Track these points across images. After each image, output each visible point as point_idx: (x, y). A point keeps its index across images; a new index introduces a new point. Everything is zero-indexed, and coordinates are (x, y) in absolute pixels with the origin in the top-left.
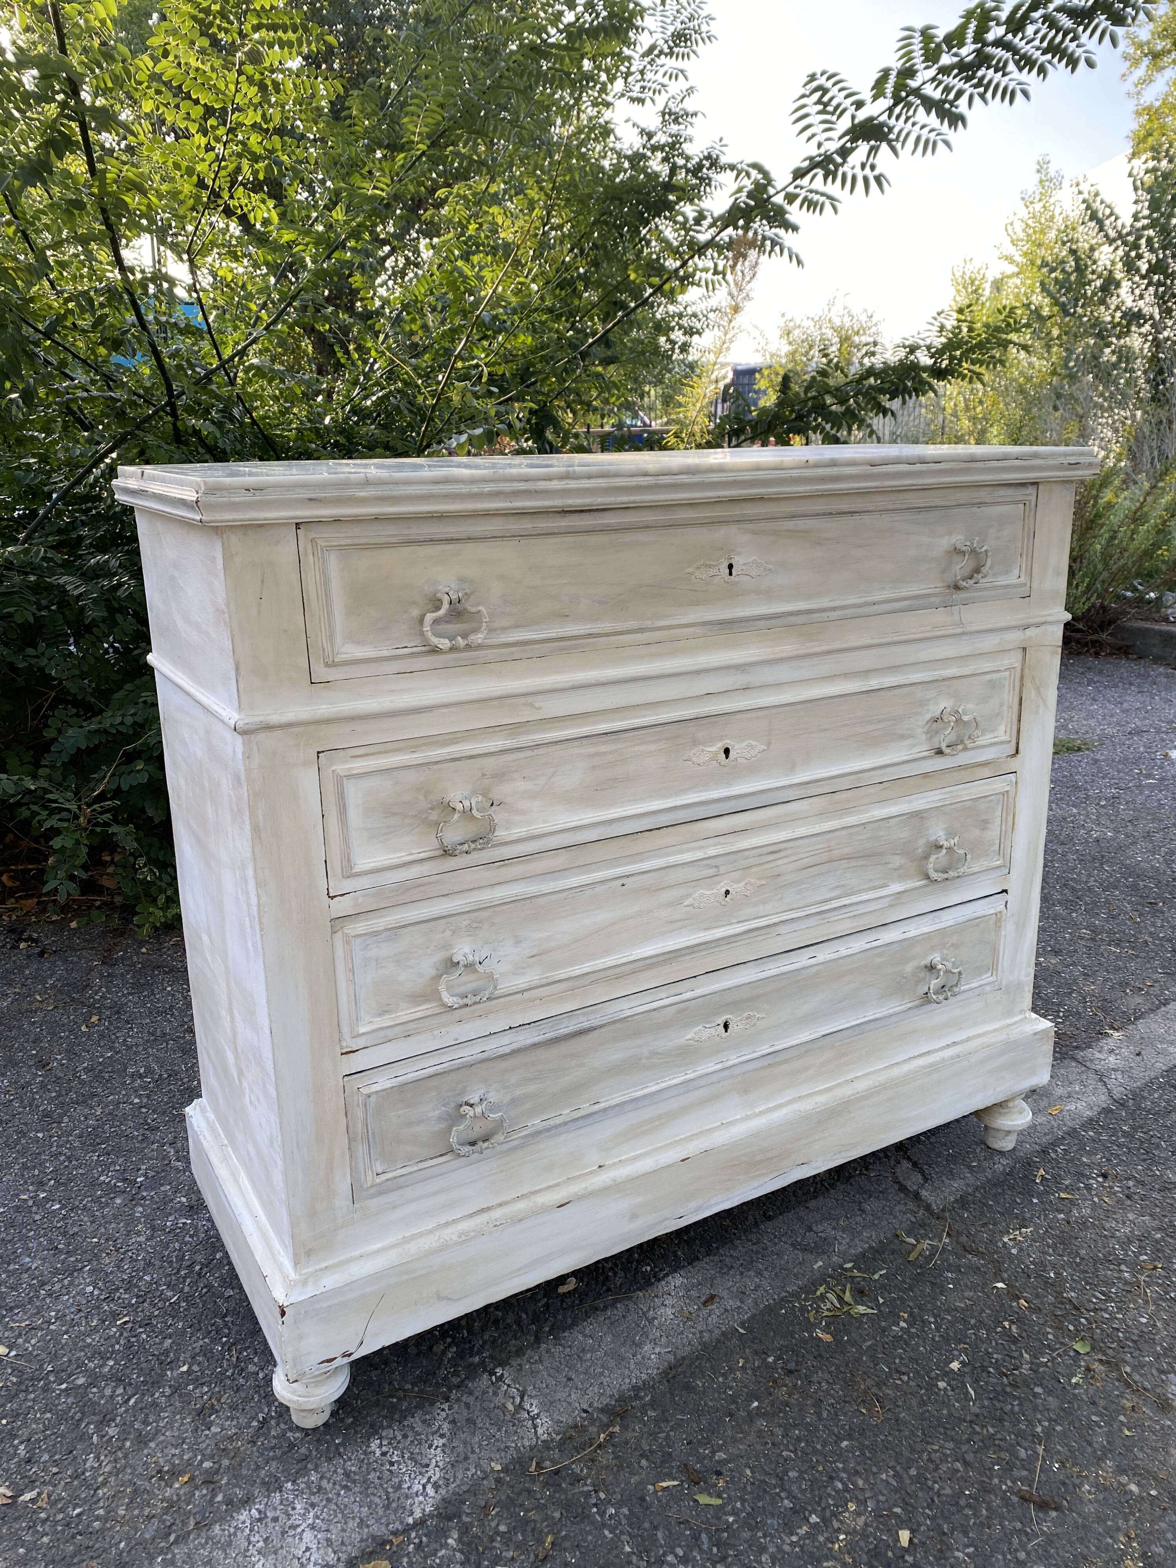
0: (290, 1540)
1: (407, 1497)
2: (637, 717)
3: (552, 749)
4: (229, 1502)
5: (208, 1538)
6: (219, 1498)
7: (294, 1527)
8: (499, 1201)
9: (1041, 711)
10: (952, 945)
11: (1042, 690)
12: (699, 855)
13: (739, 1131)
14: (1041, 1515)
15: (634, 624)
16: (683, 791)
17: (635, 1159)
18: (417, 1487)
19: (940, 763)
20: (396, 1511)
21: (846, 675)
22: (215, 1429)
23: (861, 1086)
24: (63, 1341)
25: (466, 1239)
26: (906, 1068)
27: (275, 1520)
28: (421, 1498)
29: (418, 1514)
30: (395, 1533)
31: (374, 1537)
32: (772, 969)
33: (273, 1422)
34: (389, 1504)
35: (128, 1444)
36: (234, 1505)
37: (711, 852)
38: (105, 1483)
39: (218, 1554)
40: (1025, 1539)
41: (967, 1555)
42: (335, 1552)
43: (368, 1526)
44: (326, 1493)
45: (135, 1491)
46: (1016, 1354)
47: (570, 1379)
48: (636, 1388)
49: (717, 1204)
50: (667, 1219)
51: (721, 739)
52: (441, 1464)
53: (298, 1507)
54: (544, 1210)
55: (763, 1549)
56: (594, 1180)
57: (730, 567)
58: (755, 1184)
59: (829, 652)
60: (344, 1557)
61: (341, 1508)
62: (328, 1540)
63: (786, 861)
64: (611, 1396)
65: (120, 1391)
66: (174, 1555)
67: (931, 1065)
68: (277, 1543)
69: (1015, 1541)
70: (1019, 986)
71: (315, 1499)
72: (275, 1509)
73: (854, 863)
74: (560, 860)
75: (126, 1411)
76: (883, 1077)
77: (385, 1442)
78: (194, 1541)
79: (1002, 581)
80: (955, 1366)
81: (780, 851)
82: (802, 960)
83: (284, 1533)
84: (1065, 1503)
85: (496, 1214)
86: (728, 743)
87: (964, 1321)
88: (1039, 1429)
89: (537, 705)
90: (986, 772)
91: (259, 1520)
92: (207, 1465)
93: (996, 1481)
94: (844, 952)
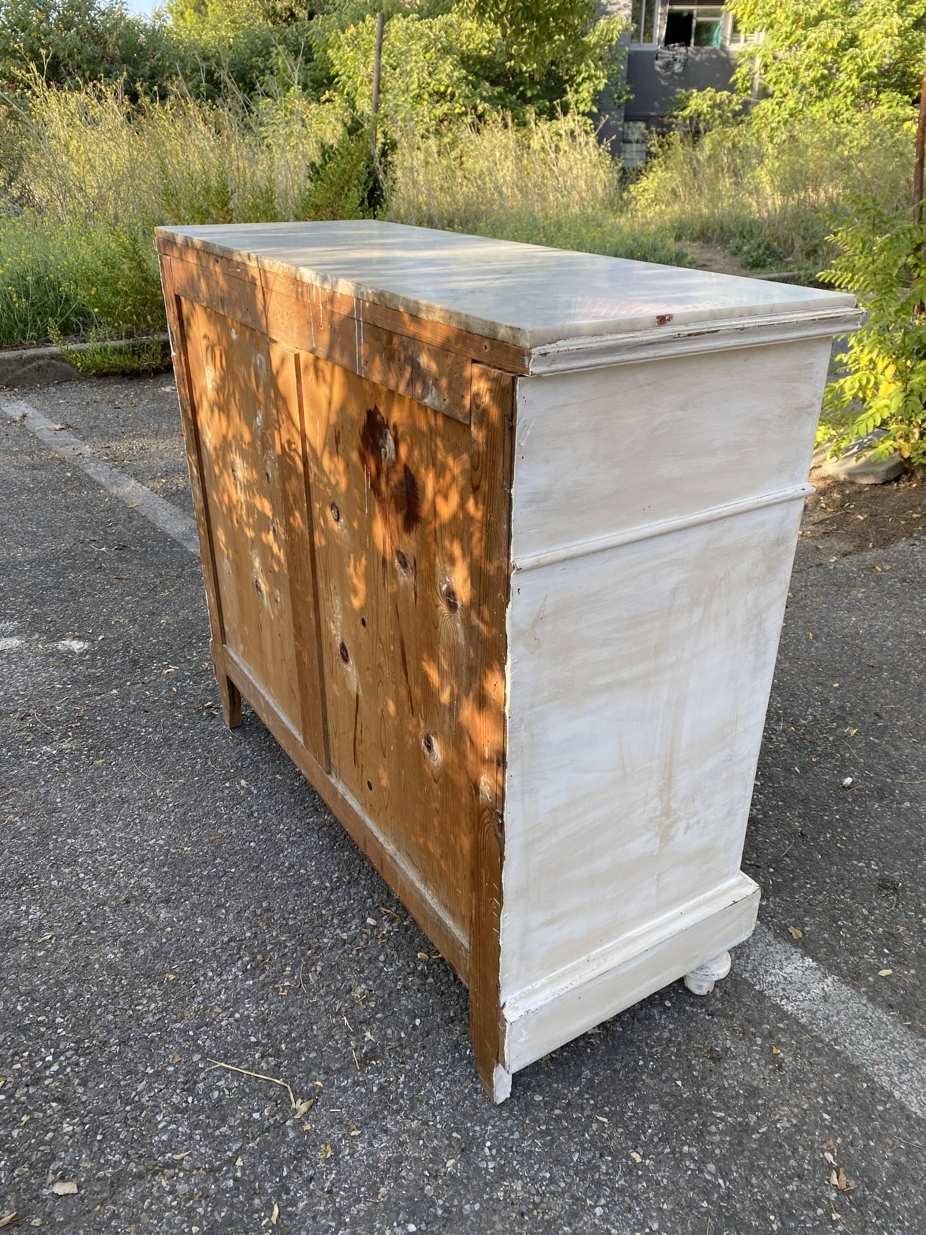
4: (781, 1020)
5: (811, 1024)
6: (781, 1025)
7: (785, 979)
22: (729, 1044)
24: (670, 1207)
27: (784, 989)
30: (769, 929)
31: (776, 937)
33: (711, 1009)
35: (760, 1102)
38: (797, 1106)
39: (819, 1015)
45: (798, 1080)
53: (770, 979)
60: (793, 950)
61: (763, 956)
62: (786, 959)
65: (713, 1128)
66: (831, 1039)
68: (798, 985)
71: (762, 971)
75: (730, 1116)
78: (817, 1032)
83: (790, 983)
91: (788, 998)
92: (759, 1041)
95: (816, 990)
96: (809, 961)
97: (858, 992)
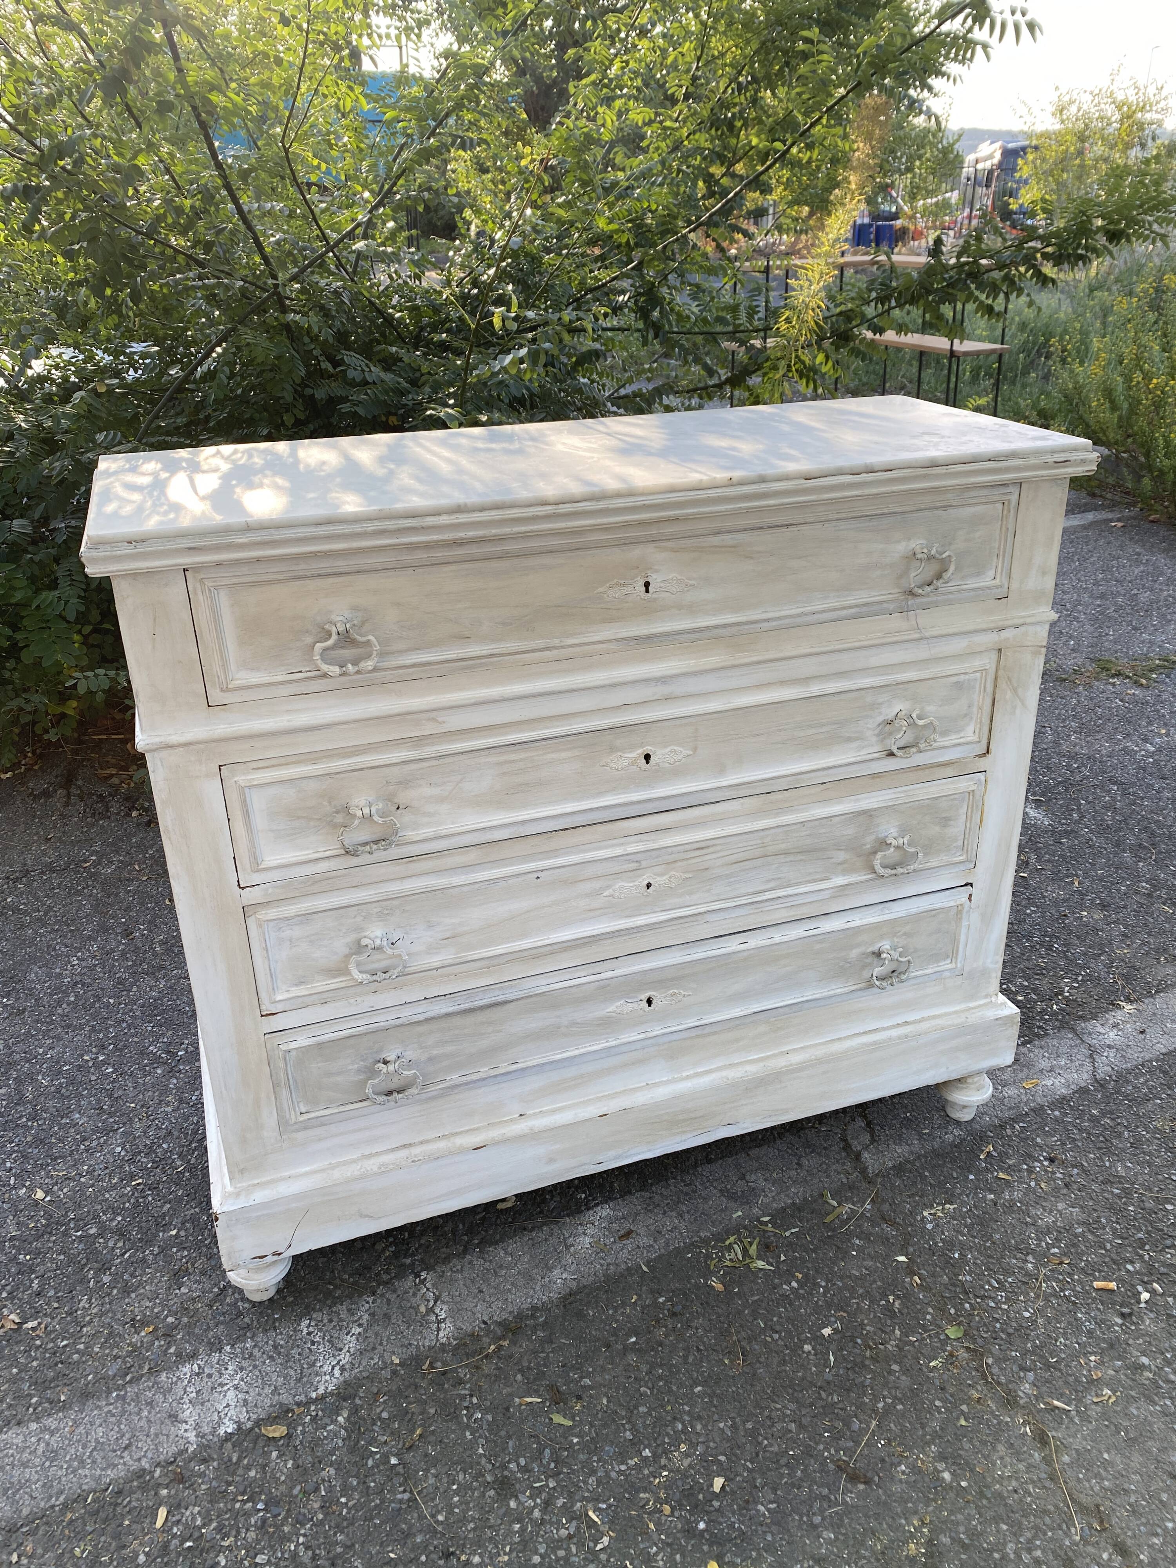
0: (216, 1395)
1: (317, 1375)
2: (548, 728)
3: (457, 758)
4: (179, 1355)
5: (156, 1383)
6: (172, 1350)
7: (222, 1385)
8: (421, 1139)
9: (1018, 711)
10: (905, 934)
11: (1020, 691)
12: (619, 851)
13: (662, 1093)
14: (849, 1486)
15: (540, 643)
16: (600, 794)
17: (554, 1111)
18: (327, 1368)
19: (891, 764)
20: (304, 1385)
21: (783, 683)
22: (184, 1290)
23: (796, 1059)
24: (88, 1194)
25: (384, 1171)
26: (848, 1044)
27: (210, 1376)
28: (328, 1377)
29: (321, 1391)
30: (299, 1404)
31: (281, 1405)
32: (699, 953)
33: (230, 1291)
34: (302, 1378)
35: (115, 1291)
36: (183, 1358)
37: (631, 849)
38: (91, 1322)
39: (160, 1398)
40: (825, 1505)
41: (769, 1510)
42: (247, 1412)
43: (279, 1394)
44: (255, 1360)
45: (110, 1334)
46: (888, 1329)
47: (481, 1291)
48: (534, 1308)
49: (635, 1155)
50: (584, 1164)
51: (642, 745)
52: (352, 1350)
53: (230, 1368)
54: (462, 1150)
55: (593, 1472)
56: (514, 1127)
57: (647, 585)
58: (678, 1138)
59: (759, 662)
60: (253, 1417)
61: (263, 1376)
62: (245, 1400)
63: (714, 856)
64: (510, 1313)
65: (120, 1244)
66: (126, 1393)
67: (875, 1043)
68: (206, 1396)
69: (817, 1505)
70: (985, 973)
71: (245, 1364)
72: (212, 1367)
73: (791, 858)
74: (472, 856)
75: (121, 1263)
76: (820, 1052)
77: (313, 1324)
78: (145, 1383)
79: (973, 583)
80: (827, 1331)
81: (708, 847)
82: (733, 945)
83: (213, 1388)
84: (876, 1479)
85: (416, 1151)
86: (648, 749)
87: (852, 1290)
88: (881, 1405)
89: (440, 719)
90: (949, 772)
91: (198, 1374)
92: (170, 1320)
93: (821, 1447)
94: (777, 939)
95: (188, 1412)
96: (229, 1427)
97: (158, 1465)
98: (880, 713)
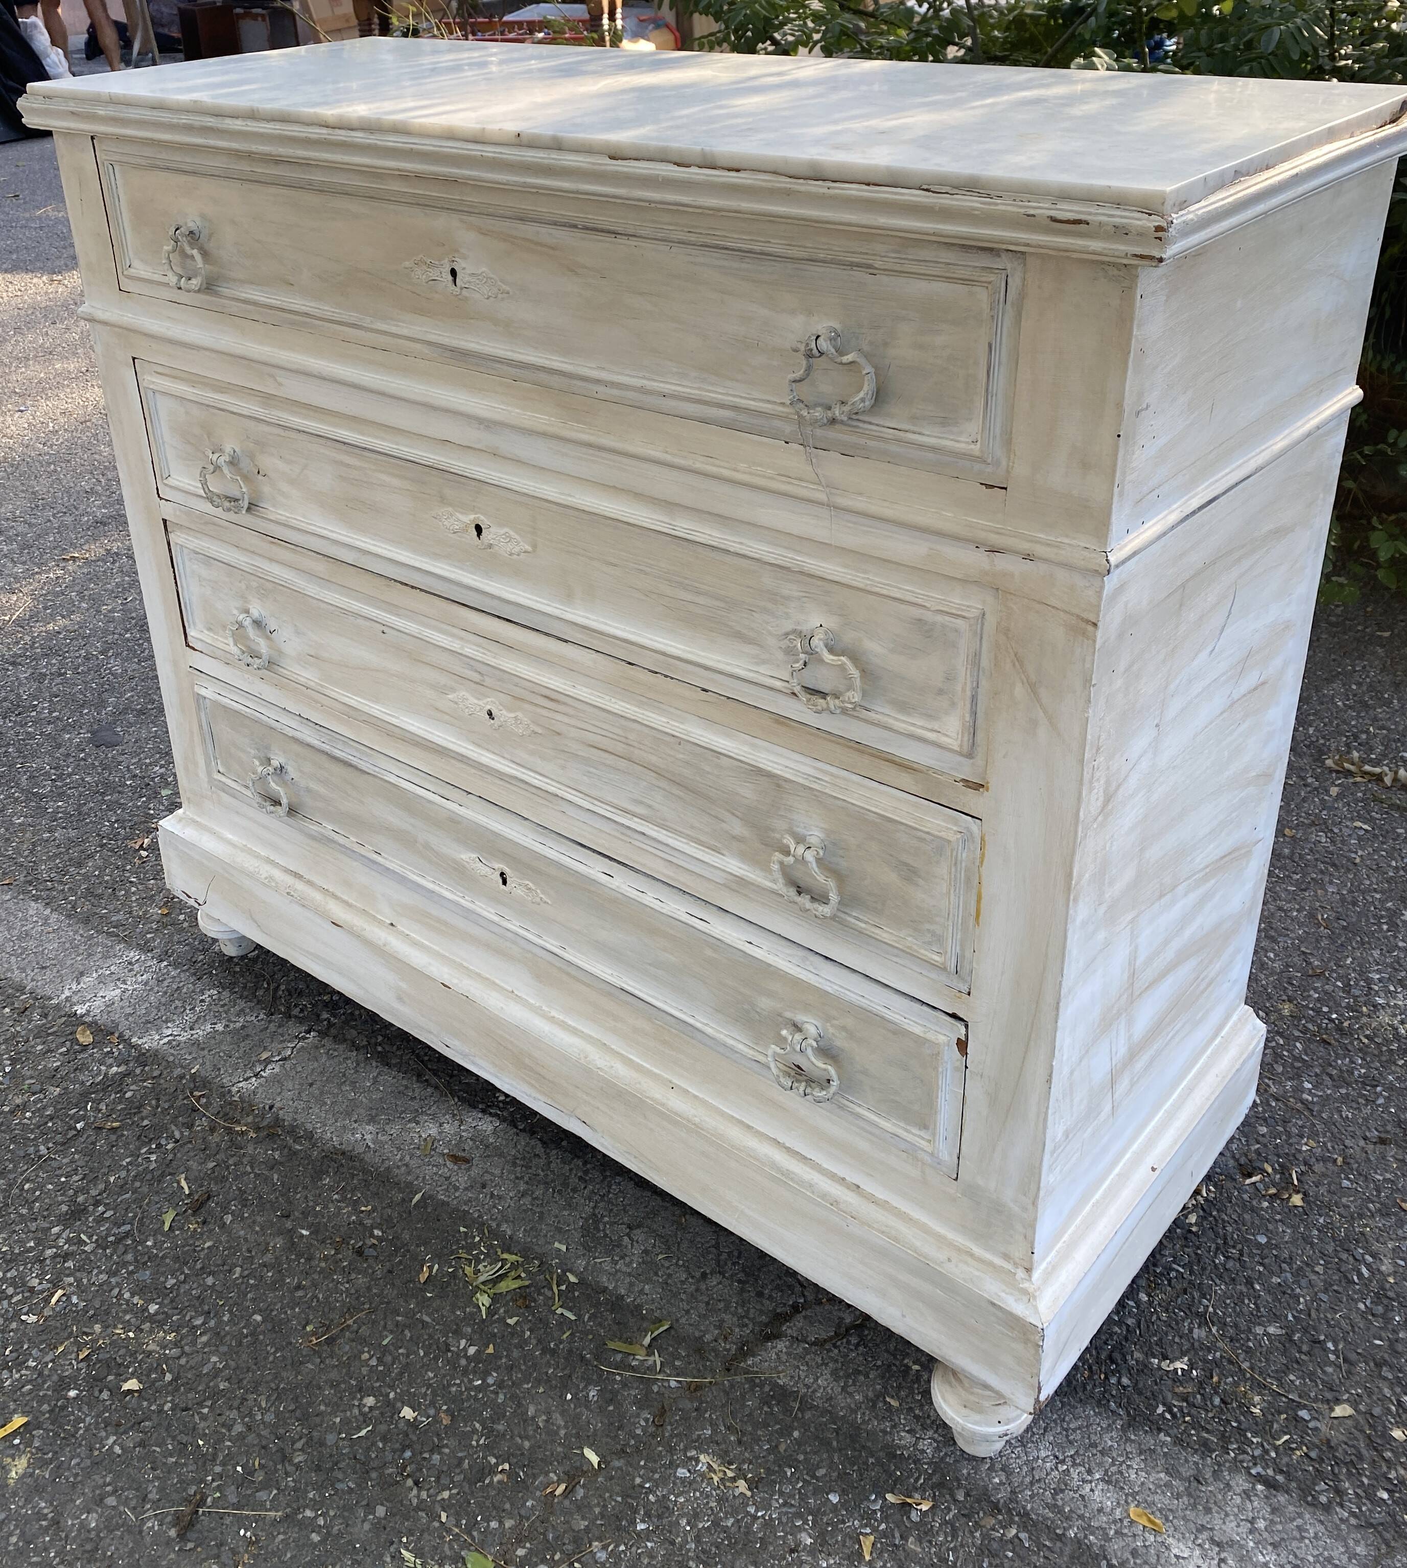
0: (113, 985)
1: (158, 1030)
2: (376, 437)
3: (299, 436)
4: (146, 942)
6: (150, 936)
7: (124, 982)
10: (845, 1030)
11: (1042, 694)
13: (514, 1013)
16: (436, 556)
17: (415, 944)
18: (167, 1032)
20: (143, 1028)
23: (676, 1103)
27: (131, 970)
29: (141, 1041)
30: (121, 1037)
32: (553, 851)
34: (150, 1023)
36: (144, 946)
37: (469, 650)
39: (98, 957)
42: (101, 1011)
43: (127, 1019)
44: (158, 986)
48: (310, 1135)
49: (474, 1063)
50: (430, 1032)
51: (472, 509)
52: (195, 1036)
53: (144, 977)
54: (323, 915)
57: (453, 273)
58: (530, 1091)
59: (590, 445)
60: (98, 1017)
62: (113, 1003)
63: (566, 720)
64: (294, 1119)
66: (97, 937)
67: (787, 1174)
68: (109, 980)
71: (152, 982)
72: (141, 966)
76: (710, 1122)
77: (215, 997)
78: (110, 941)
79: (930, 436)
81: (559, 702)
82: (595, 869)
83: (119, 979)
85: (300, 886)
86: (481, 519)
89: (279, 379)
90: (909, 782)
91: (130, 963)
94: (649, 899)
95: (89, 980)
96: (82, 1010)
97: (32, 993)
98: (787, 616)
